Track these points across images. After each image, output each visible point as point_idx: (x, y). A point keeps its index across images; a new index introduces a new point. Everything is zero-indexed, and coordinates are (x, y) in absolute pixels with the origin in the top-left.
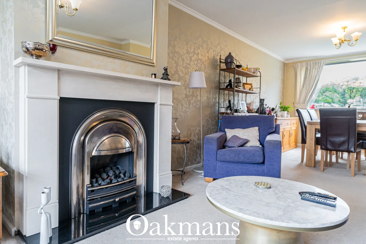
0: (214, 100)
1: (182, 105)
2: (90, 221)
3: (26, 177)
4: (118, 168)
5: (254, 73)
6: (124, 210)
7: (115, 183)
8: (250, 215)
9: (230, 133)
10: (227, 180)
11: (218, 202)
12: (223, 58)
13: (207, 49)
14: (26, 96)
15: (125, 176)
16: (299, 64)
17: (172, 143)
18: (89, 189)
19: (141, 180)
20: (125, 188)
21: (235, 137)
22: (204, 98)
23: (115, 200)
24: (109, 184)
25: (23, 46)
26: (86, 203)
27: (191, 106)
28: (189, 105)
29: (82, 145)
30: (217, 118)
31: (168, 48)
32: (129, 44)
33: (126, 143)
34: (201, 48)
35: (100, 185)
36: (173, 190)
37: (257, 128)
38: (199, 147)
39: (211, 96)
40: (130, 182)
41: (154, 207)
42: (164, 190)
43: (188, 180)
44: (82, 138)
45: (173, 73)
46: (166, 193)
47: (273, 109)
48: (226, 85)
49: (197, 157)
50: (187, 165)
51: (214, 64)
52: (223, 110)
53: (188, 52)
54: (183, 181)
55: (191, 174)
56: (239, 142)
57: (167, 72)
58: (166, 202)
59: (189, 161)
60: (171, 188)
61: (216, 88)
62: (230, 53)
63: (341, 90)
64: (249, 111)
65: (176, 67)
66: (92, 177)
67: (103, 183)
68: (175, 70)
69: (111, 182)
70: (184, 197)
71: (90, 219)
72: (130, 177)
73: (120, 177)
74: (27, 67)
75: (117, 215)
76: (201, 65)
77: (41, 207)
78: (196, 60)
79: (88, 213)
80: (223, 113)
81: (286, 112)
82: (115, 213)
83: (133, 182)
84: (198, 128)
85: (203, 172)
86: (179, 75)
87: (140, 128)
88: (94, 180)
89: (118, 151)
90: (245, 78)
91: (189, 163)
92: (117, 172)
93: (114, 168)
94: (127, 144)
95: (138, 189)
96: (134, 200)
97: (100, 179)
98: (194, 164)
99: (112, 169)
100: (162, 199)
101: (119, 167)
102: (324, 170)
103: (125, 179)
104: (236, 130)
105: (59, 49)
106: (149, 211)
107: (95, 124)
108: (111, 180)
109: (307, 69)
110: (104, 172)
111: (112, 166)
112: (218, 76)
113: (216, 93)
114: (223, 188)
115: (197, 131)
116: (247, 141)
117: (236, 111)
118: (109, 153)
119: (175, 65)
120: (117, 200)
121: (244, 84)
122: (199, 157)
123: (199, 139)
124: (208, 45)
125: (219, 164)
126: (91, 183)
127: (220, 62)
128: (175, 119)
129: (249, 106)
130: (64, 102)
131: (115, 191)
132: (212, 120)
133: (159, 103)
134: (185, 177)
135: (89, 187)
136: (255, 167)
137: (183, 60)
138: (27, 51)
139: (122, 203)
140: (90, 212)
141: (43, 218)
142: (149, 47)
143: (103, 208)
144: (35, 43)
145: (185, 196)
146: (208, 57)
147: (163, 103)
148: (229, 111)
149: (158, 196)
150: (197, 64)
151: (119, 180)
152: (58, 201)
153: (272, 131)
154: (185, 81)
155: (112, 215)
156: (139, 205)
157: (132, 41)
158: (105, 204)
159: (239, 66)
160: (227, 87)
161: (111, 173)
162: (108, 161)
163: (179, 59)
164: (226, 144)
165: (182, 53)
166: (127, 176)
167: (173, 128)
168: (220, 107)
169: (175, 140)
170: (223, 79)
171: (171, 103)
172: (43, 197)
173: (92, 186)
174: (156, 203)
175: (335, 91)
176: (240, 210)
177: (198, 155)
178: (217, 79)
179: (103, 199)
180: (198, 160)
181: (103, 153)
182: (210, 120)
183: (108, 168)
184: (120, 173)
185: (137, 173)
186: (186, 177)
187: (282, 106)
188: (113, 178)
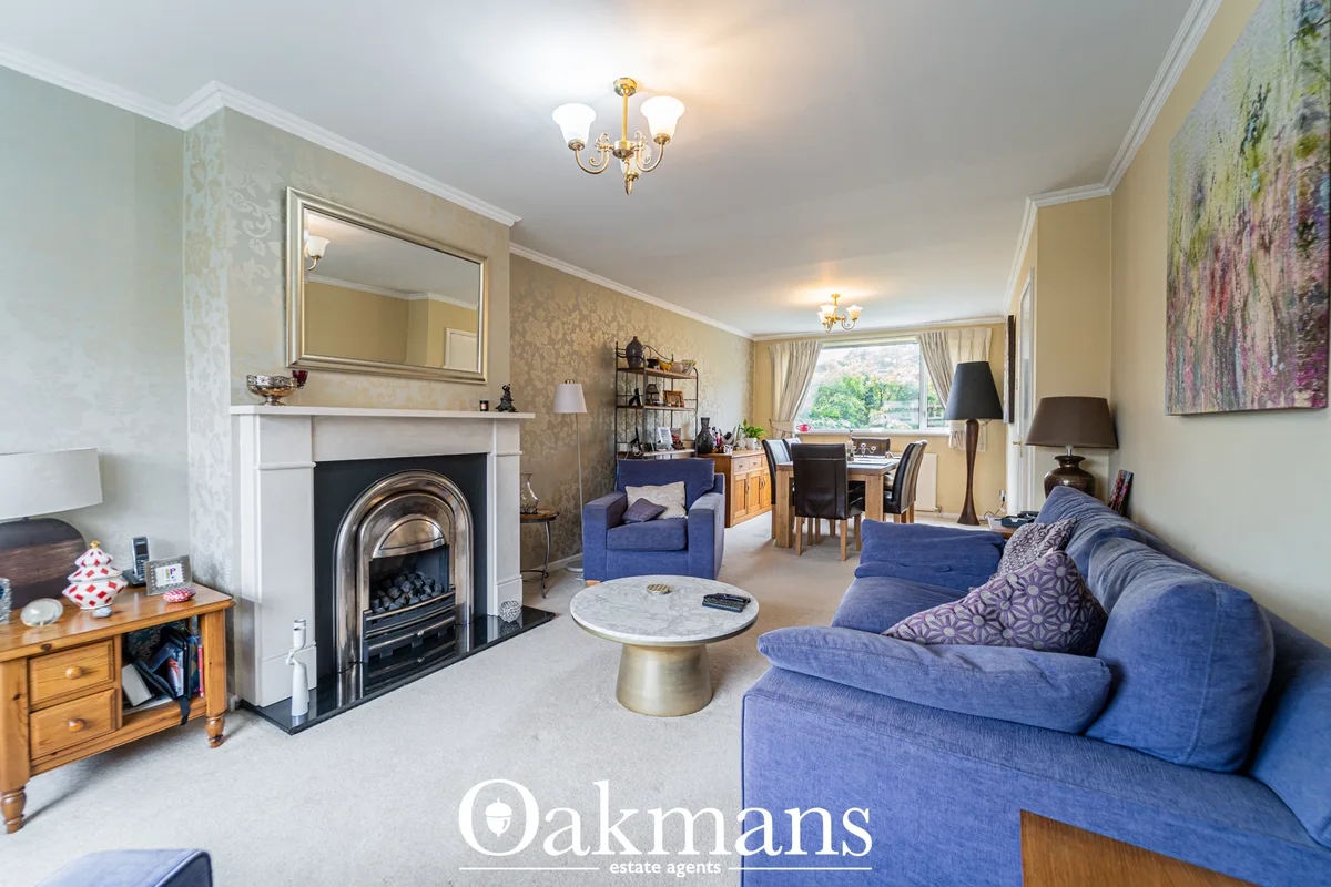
0: (606, 428)
1: (542, 443)
2: (371, 676)
3: (260, 605)
4: (419, 577)
5: (684, 371)
6: (432, 652)
7: (415, 603)
8: (622, 631)
9: (634, 494)
10: (606, 586)
11: (583, 619)
12: (623, 345)
13: (590, 331)
14: (257, 467)
15: (433, 590)
16: (778, 346)
17: (521, 522)
18: (368, 619)
19: (464, 596)
20: (433, 612)
21: (642, 502)
22: (586, 427)
23: (416, 635)
24: (403, 606)
25: (249, 384)
26: (364, 644)
27: (560, 443)
28: (556, 442)
29: (354, 539)
30: (613, 462)
31: (512, 337)
32: (426, 301)
33: (434, 530)
34: (577, 330)
35: (387, 610)
36: (524, 608)
37: (682, 484)
38: (577, 522)
39: (601, 421)
40: (443, 599)
41: (489, 640)
42: (507, 610)
43: (555, 588)
44: (354, 528)
45: (522, 383)
46: (512, 614)
47: (728, 436)
48: (629, 399)
49: (575, 541)
50: (553, 558)
51: (606, 358)
52: (624, 448)
53: (552, 342)
54: (545, 590)
55: (561, 576)
56: (649, 512)
57: (509, 394)
58: (510, 630)
59: (557, 550)
60: (521, 605)
61: (609, 404)
62: (635, 338)
63: (863, 390)
64: (677, 445)
65: (528, 373)
66: (372, 596)
67: (393, 606)
68: (526, 377)
69: (407, 603)
70: (546, 618)
71: (371, 671)
72: (443, 591)
73: (424, 592)
74: (258, 418)
75: (420, 661)
76: (579, 363)
77: (291, 654)
78: (568, 354)
79: (366, 661)
80: (624, 454)
81: (755, 439)
82: (418, 657)
83: (449, 600)
84: (574, 486)
85: (582, 570)
86: (534, 386)
87: (460, 502)
88: (377, 602)
89: (419, 548)
90: (668, 381)
91: (559, 553)
92: (418, 584)
93: (412, 577)
94: (436, 532)
95: (459, 612)
96: (452, 632)
97: (386, 599)
98: (568, 555)
99: (407, 579)
100: (503, 625)
101: (420, 573)
102: (801, 552)
103: (434, 594)
104: (645, 487)
105: (310, 375)
106: (480, 648)
107: (375, 501)
108: (408, 600)
109: (791, 354)
110: (393, 585)
111: (407, 572)
112: (613, 380)
113: (611, 414)
114: (598, 599)
115: (574, 492)
116: (663, 509)
117: (649, 448)
118: (403, 552)
119: (526, 369)
120: (420, 633)
121: (665, 392)
122: (578, 541)
123: (577, 506)
124: (591, 323)
125: (609, 554)
126: (372, 606)
127: (617, 354)
128: (526, 476)
129: (676, 434)
130: (323, 471)
131: (417, 619)
132: (602, 467)
133: (494, 452)
134: (549, 582)
135: (368, 615)
136: (673, 557)
137: (542, 358)
138: (258, 390)
139: (430, 639)
140: (371, 658)
141: (298, 671)
142: (476, 308)
143: (394, 651)
144: (273, 379)
145: (548, 616)
146: (593, 346)
147: (501, 452)
148: (636, 450)
149: (496, 621)
150: (570, 362)
151: (423, 597)
152: (314, 643)
153: (709, 488)
154: (548, 397)
155: (411, 662)
156: (460, 640)
157: (432, 296)
158: (398, 642)
159: (653, 363)
160: (631, 402)
161: (407, 587)
162: (399, 564)
163: (533, 355)
164: (625, 516)
165: (539, 345)
166: (436, 589)
167: (524, 490)
168: (619, 441)
169: (527, 515)
170: (624, 385)
171: (517, 450)
172: (297, 636)
173: (374, 613)
174: (493, 632)
175: (853, 391)
176: (612, 627)
177: (576, 538)
178: (612, 386)
179: (392, 634)
180: (575, 547)
181: (391, 553)
182: (599, 467)
183: (401, 578)
184: (424, 584)
185: (457, 583)
186: (551, 582)
187: (748, 426)
188: (411, 596)
